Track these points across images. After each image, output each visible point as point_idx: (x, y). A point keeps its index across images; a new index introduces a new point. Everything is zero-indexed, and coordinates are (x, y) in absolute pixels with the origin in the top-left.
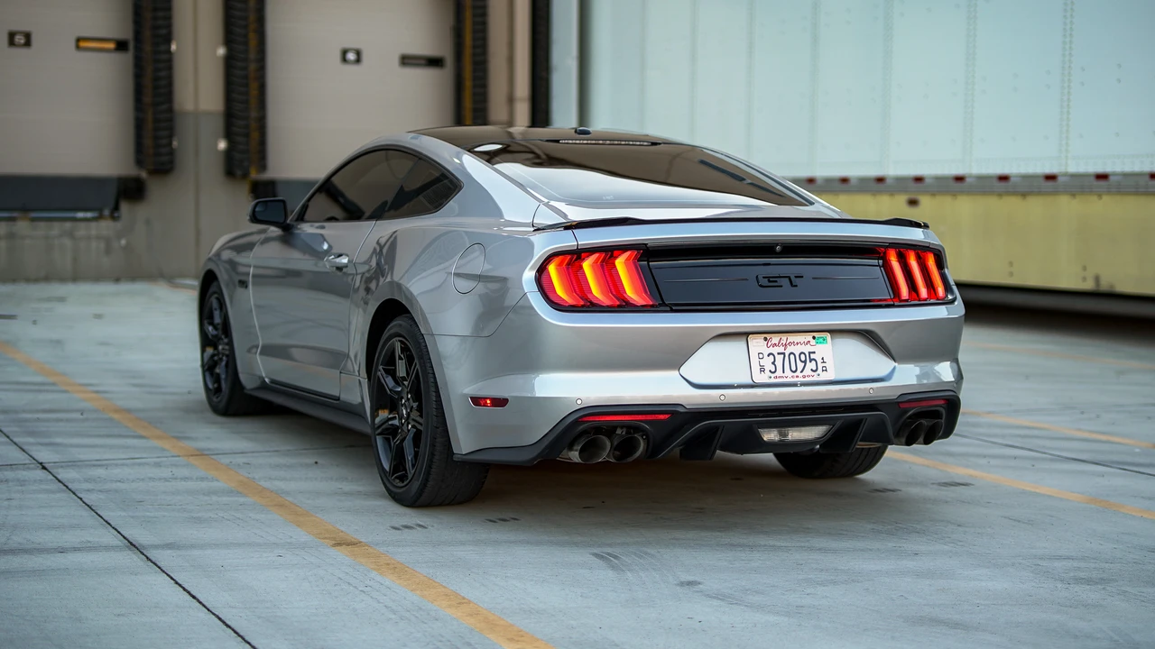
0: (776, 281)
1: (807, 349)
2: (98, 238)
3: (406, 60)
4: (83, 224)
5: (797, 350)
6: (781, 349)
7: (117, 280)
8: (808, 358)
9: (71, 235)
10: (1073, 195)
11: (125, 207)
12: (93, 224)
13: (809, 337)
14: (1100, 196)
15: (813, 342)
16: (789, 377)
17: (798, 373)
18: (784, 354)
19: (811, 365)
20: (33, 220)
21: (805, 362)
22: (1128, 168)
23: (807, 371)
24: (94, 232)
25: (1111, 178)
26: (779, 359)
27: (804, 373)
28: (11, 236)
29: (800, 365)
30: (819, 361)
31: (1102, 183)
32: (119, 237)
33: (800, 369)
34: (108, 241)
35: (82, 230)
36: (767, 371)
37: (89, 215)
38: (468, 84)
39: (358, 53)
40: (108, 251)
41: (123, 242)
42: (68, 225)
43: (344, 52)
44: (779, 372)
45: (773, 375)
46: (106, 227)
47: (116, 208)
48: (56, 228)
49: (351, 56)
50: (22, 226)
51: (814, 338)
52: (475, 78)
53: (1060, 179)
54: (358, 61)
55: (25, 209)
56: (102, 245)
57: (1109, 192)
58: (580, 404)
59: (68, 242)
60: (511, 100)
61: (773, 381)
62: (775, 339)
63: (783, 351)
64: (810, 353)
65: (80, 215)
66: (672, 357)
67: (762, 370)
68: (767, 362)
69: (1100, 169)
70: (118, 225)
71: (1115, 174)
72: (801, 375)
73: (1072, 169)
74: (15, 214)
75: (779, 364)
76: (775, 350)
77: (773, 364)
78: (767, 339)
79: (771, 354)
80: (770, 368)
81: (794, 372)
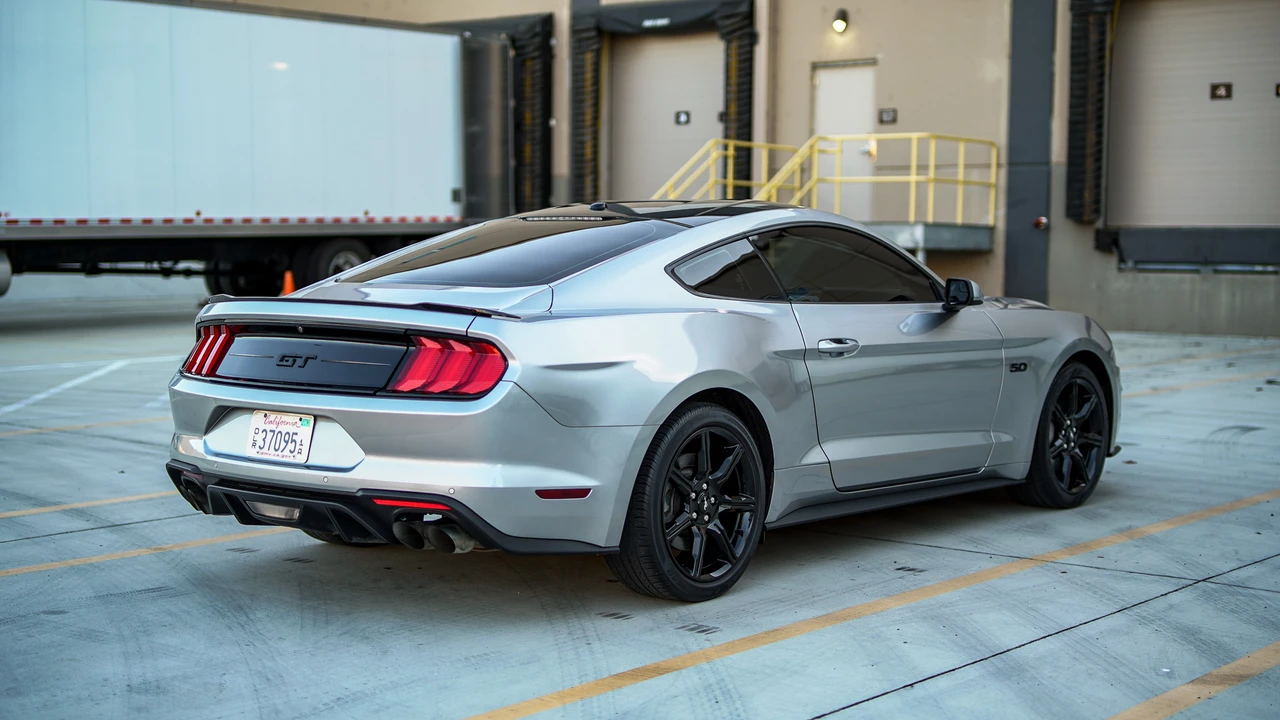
1: (292, 430)
5: (284, 429)
6: (273, 427)
8: (290, 438)
13: (295, 418)
15: (299, 423)
16: (272, 456)
17: (279, 452)
18: (274, 431)
19: (291, 446)
21: (287, 442)
26: (270, 435)
27: (284, 453)
29: (283, 444)
30: (298, 443)
33: (281, 449)
36: (257, 446)
44: (265, 450)
45: (261, 451)
51: (301, 419)
61: (260, 456)
62: (272, 416)
64: (294, 434)
67: (254, 445)
68: (260, 438)
72: (281, 454)
75: (268, 441)
76: (269, 427)
77: (264, 440)
78: (266, 416)
79: (265, 430)
80: (260, 443)
81: (276, 450)
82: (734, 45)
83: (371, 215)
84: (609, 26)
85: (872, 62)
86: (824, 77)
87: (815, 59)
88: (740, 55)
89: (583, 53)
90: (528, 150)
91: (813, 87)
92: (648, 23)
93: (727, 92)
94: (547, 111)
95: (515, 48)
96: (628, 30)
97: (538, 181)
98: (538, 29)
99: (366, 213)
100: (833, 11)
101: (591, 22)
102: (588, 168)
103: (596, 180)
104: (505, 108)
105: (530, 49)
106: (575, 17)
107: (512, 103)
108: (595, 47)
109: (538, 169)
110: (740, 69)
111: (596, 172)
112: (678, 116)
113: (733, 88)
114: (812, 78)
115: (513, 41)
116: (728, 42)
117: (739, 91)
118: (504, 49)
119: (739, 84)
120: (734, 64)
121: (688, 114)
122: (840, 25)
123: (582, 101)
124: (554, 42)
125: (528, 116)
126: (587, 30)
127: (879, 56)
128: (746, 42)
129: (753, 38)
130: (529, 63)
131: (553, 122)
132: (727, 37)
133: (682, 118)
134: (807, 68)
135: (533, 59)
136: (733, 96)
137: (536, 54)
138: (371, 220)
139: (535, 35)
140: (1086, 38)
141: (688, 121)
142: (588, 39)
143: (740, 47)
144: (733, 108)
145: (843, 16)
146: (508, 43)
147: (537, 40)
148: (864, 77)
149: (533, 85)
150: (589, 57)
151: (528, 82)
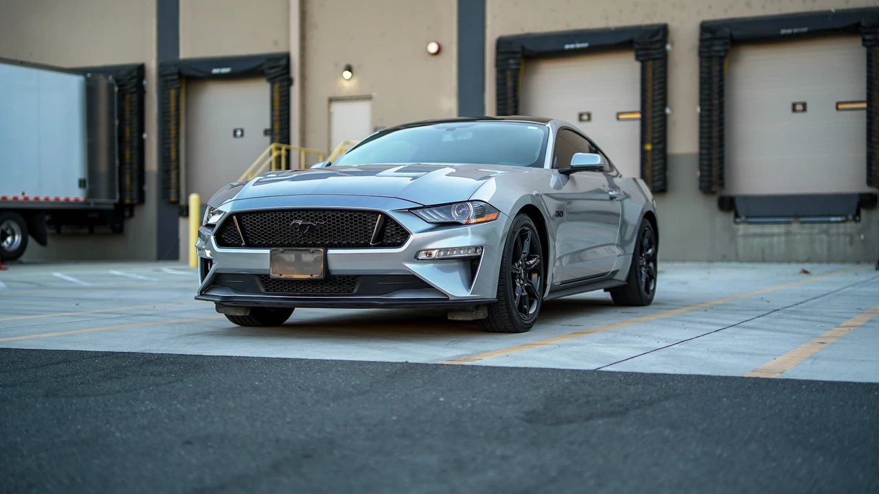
2: (845, 234)
4: (834, 225)
7: (858, 262)
9: (827, 232)
11: (863, 213)
12: (842, 225)
20: (803, 223)
24: (842, 230)
28: (787, 233)
32: (859, 233)
34: (851, 236)
35: (834, 229)
37: (839, 219)
40: (851, 243)
41: (862, 237)
42: (825, 226)
46: (850, 227)
47: (858, 213)
48: (817, 228)
50: (795, 227)
55: (796, 216)
56: (848, 239)
59: (824, 237)
65: (833, 219)
70: (859, 225)
74: (791, 219)
82: (277, 86)
83: (26, 195)
84: (187, 72)
85: (368, 98)
86: (337, 108)
87: (331, 95)
88: (281, 92)
89: (170, 89)
90: (127, 153)
91: (330, 114)
92: (215, 71)
93: (272, 116)
94: (141, 129)
95: (119, 86)
96: (201, 75)
97: (135, 175)
98: (135, 74)
99: (23, 194)
100: (343, 65)
101: (174, 70)
102: (173, 166)
103: (178, 174)
104: (111, 125)
105: (129, 87)
106: (161, 67)
107: (117, 122)
108: (178, 85)
109: (135, 167)
110: (281, 102)
111: (178, 168)
112: (235, 132)
113: (277, 113)
114: (329, 107)
115: (117, 81)
116: (273, 84)
117: (281, 116)
118: (110, 87)
119: (281, 111)
120: (277, 98)
121: (242, 131)
122: (347, 74)
123: (168, 121)
124: (145, 82)
125: (127, 131)
126: (172, 74)
127: (374, 94)
128: (285, 84)
129: (290, 82)
130: (128, 96)
131: (145, 136)
132: (272, 81)
133: (238, 133)
134: (326, 101)
135: (132, 93)
136: (276, 118)
137: (134, 90)
138: (26, 199)
139: (133, 78)
140: (505, 84)
141: (242, 135)
142: (172, 80)
143: (281, 87)
144: (277, 126)
145: (349, 69)
146: (114, 82)
147: (134, 81)
148: (363, 108)
149: (131, 111)
150: (173, 93)
151: (127, 108)
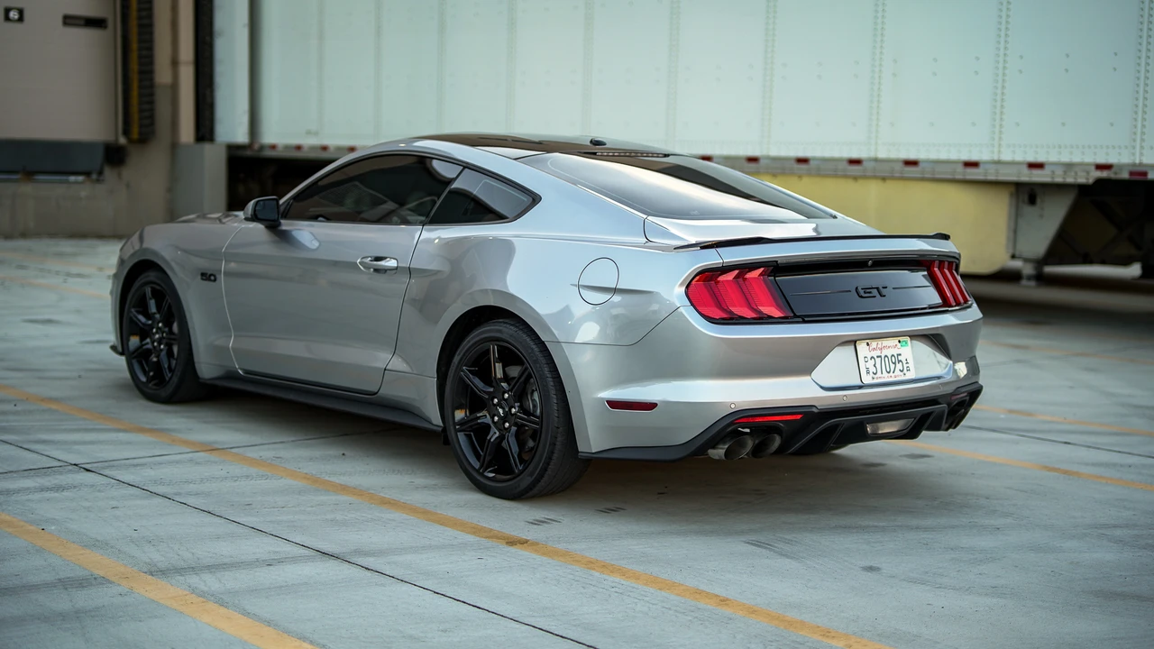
0: (870, 293)
1: (895, 352)
3: (69, 20)
5: (889, 352)
6: (878, 353)
8: (896, 359)
10: (775, 175)
13: (896, 341)
14: (800, 177)
15: (899, 345)
16: (886, 378)
17: (891, 373)
18: (880, 357)
19: (899, 366)
21: (895, 363)
22: (828, 153)
23: (897, 372)
25: (811, 162)
26: (878, 360)
27: (895, 373)
29: (892, 367)
30: (904, 362)
31: (803, 166)
33: (892, 370)
36: (871, 373)
38: (134, 46)
39: (21, 12)
43: (7, 11)
44: (879, 374)
45: (875, 376)
49: (14, 15)
51: (899, 342)
52: (140, 41)
53: (762, 162)
54: (21, 19)
57: (810, 174)
58: (734, 408)
60: (175, 63)
61: (876, 381)
62: (874, 344)
63: (879, 354)
64: (897, 355)
66: (803, 361)
67: (868, 372)
68: (871, 365)
69: (801, 154)
71: (815, 159)
72: (893, 375)
73: (774, 152)
75: (878, 366)
76: (875, 354)
77: (875, 366)
78: (868, 344)
79: (872, 358)
80: (872, 369)
81: (889, 372)
